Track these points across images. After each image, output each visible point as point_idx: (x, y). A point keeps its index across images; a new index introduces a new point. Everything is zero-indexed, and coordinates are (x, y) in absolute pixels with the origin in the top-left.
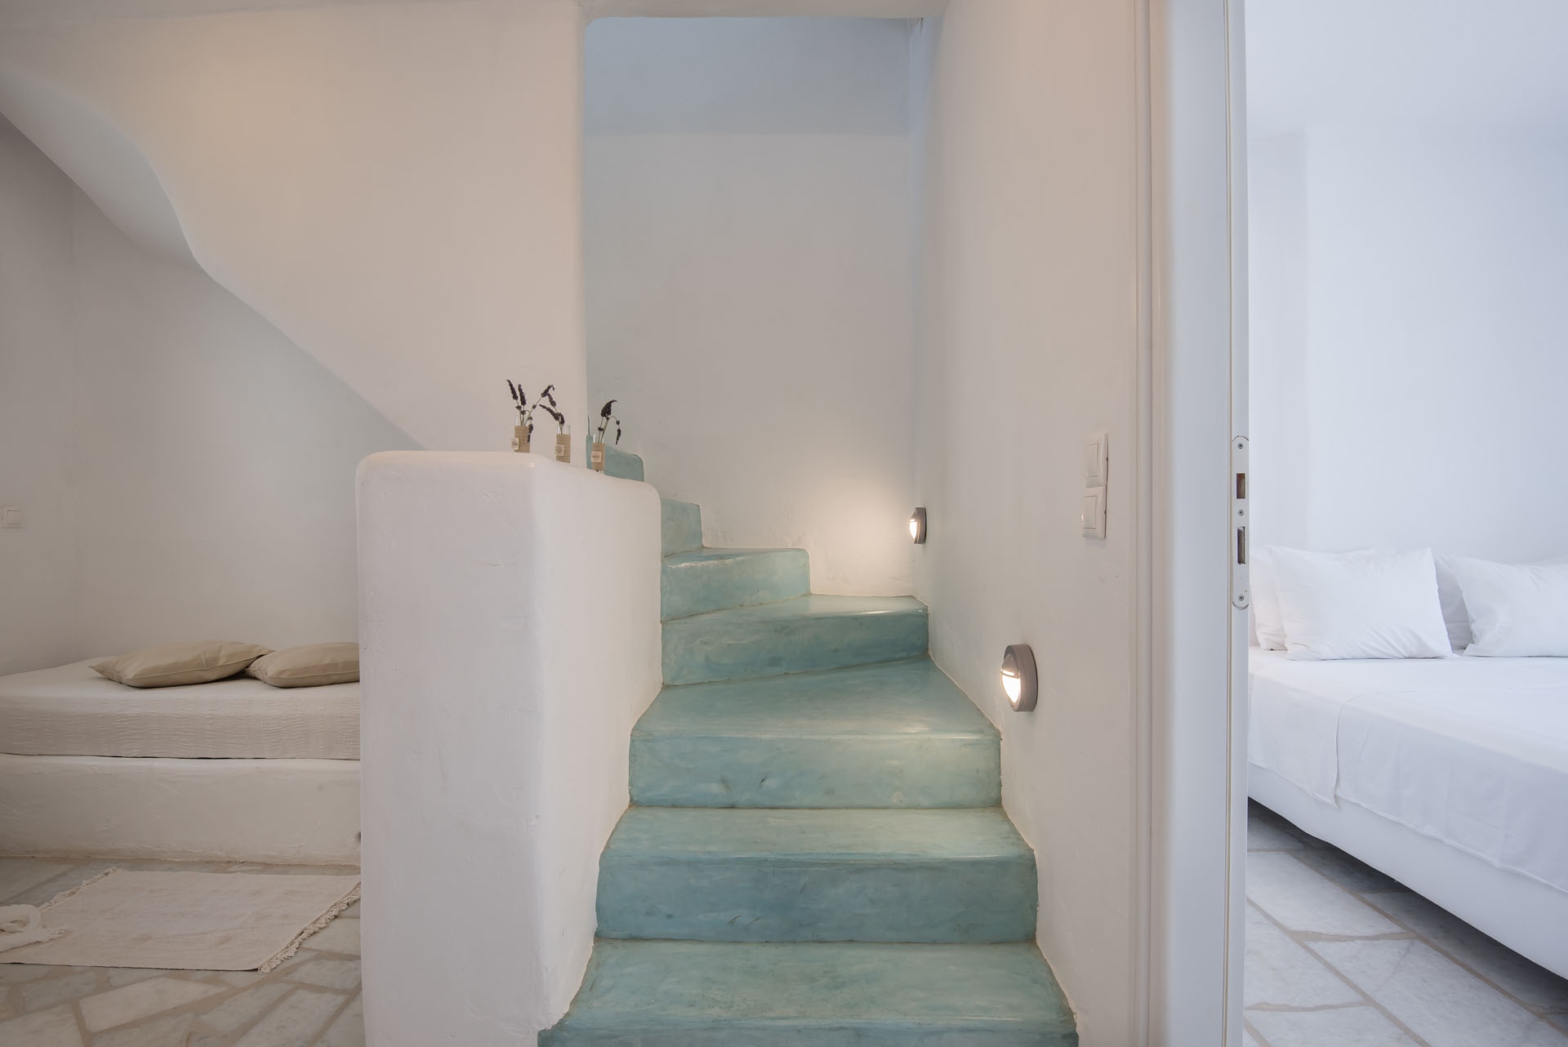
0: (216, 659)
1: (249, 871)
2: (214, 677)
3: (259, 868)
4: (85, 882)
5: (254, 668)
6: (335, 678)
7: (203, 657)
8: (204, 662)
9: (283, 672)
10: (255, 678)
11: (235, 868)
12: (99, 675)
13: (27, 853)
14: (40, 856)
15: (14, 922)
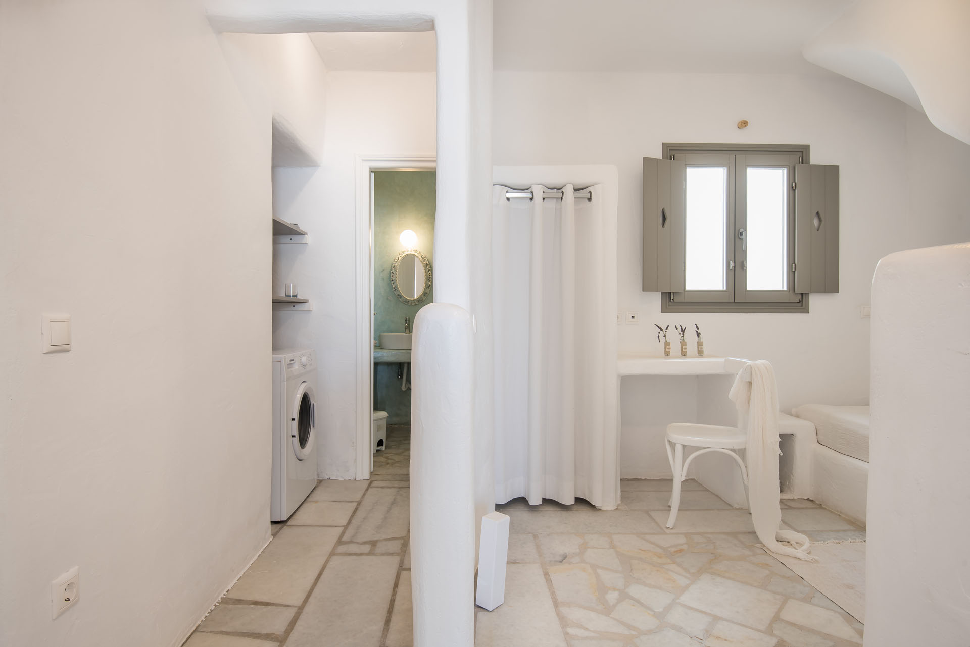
13: (837, 511)
14: (843, 516)
15: (797, 543)
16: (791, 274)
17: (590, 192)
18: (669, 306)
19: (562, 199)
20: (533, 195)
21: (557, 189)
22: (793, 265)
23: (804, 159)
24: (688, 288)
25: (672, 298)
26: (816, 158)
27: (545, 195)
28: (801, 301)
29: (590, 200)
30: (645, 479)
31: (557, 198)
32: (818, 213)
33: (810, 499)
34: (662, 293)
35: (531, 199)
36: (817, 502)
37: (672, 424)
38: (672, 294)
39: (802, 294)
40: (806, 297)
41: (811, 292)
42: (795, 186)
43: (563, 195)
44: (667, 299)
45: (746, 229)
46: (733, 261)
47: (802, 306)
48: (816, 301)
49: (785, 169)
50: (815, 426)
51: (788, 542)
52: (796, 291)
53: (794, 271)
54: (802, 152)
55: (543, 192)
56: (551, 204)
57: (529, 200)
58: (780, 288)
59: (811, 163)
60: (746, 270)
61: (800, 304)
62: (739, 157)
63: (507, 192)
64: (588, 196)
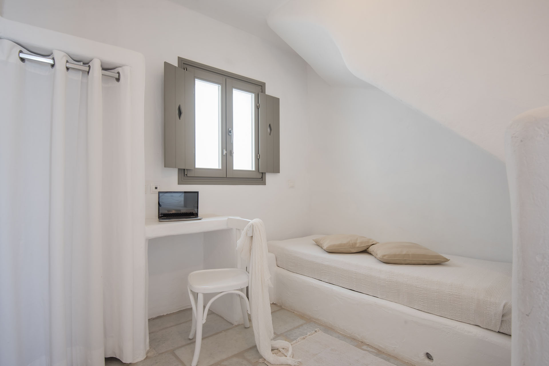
0: (356, 244)
1: (372, 352)
2: (355, 252)
3: (376, 352)
4: (309, 334)
5: (371, 249)
6: (408, 262)
7: (351, 242)
8: (351, 244)
9: (384, 256)
10: (371, 254)
11: (365, 347)
12: (315, 243)
13: (292, 310)
14: (296, 312)
15: (283, 349)
16: (257, 160)
17: (119, 73)
18: (184, 179)
19: (88, 72)
20: (54, 62)
21: (84, 64)
22: (258, 155)
23: (263, 90)
24: (197, 166)
25: (186, 174)
26: (269, 91)
27: (69, 65)
28: (262, 177)
29: (118, 80)
30: (167, 314)
31: (83, 71)
32: (270, 125)
33: (274, 303)
34: (179, 170)
35: (53, 66)
36: (279, 305)
37: (192, 273)
38: (186, 170)
39: (262, 173)
40: (264, 175)
41: (267, 172)
42: (259, 106)
43: (89, 69)
44: (183, 174)
45: (232, 129)
46: (226, 150)
47: (262, 180)
48: (269, 177)
49: (253, 94)
50: (275, 256)
51: (277, 349)
52: (260, 171)
53: (259, 159)
54: (262, 86)
55: (67, 62)
56: (77, 77)
57: (50, 67)
58: (250, 169)
59: (266, 93)
60: (233, 156)
61: (261, 179)
62: (229, 80)
63: (21, 52)
64: (117, 76)
